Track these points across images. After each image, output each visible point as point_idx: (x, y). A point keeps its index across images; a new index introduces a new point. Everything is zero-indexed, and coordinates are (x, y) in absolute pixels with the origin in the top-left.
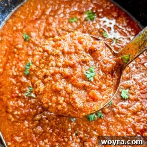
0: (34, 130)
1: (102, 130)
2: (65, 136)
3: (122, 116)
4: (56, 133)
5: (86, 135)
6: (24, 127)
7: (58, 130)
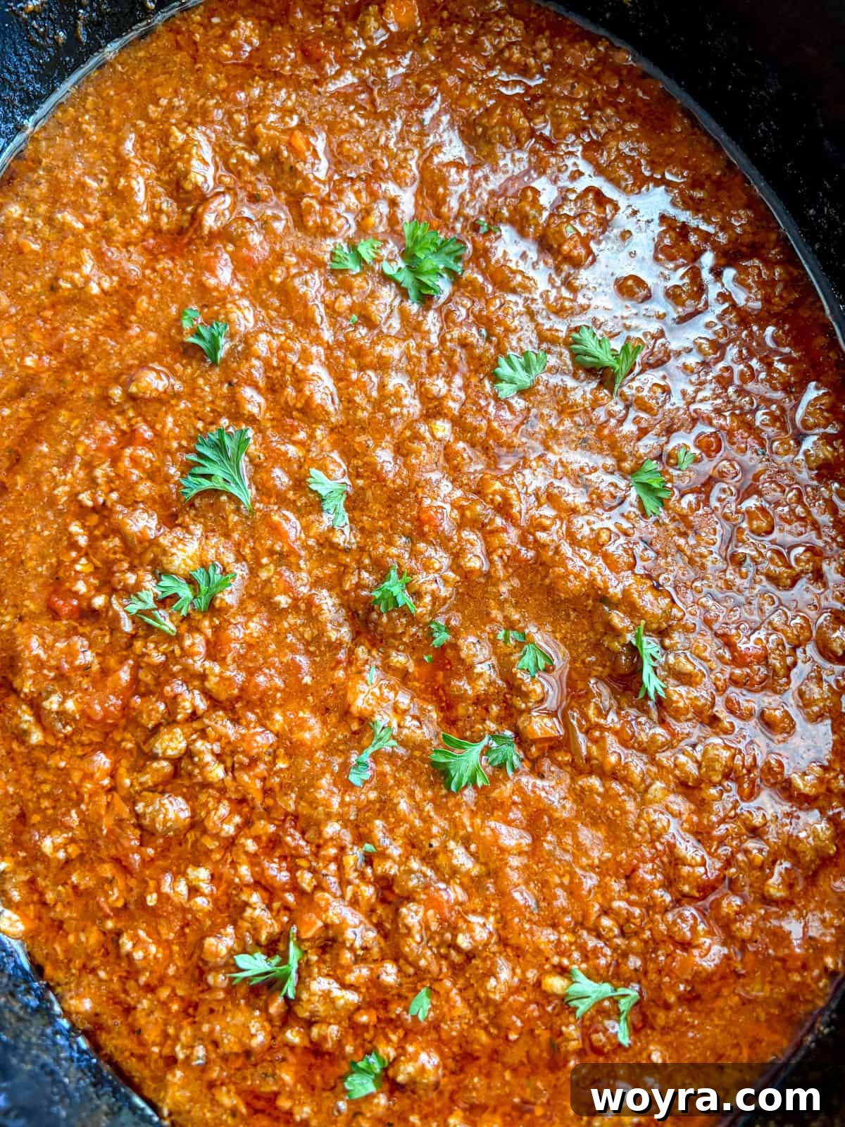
0: (140, 807)
1: (503, 850)
2: (303, 863)
3: (617, 787)
4: (257, 839)
5: (415, 864)
6: (88, 786)
7: (272, 828)
